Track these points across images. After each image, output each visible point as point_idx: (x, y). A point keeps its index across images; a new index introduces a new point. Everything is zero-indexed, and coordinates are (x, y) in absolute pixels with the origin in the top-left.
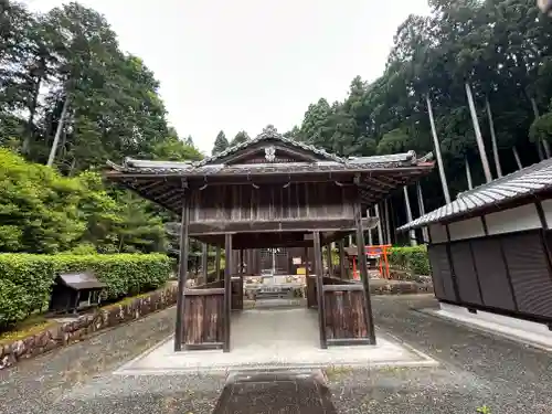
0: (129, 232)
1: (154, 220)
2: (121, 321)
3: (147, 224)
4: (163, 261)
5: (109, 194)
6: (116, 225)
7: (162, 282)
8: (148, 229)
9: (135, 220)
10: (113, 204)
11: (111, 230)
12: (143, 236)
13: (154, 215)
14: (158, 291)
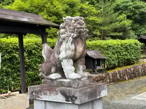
0: (106, 28)
1: (121, 17)
2: (119, 80)
3: (117, 21)
4: (136, 44)
5: (90, 4)
6: (97, 24)
7: (137, 59)
8: (118, 25)
9: (108, 19)
10: (94, 10)
11: (94, 28)
12: (115, 30)
13: (120, 14)
14: (136, 65)
